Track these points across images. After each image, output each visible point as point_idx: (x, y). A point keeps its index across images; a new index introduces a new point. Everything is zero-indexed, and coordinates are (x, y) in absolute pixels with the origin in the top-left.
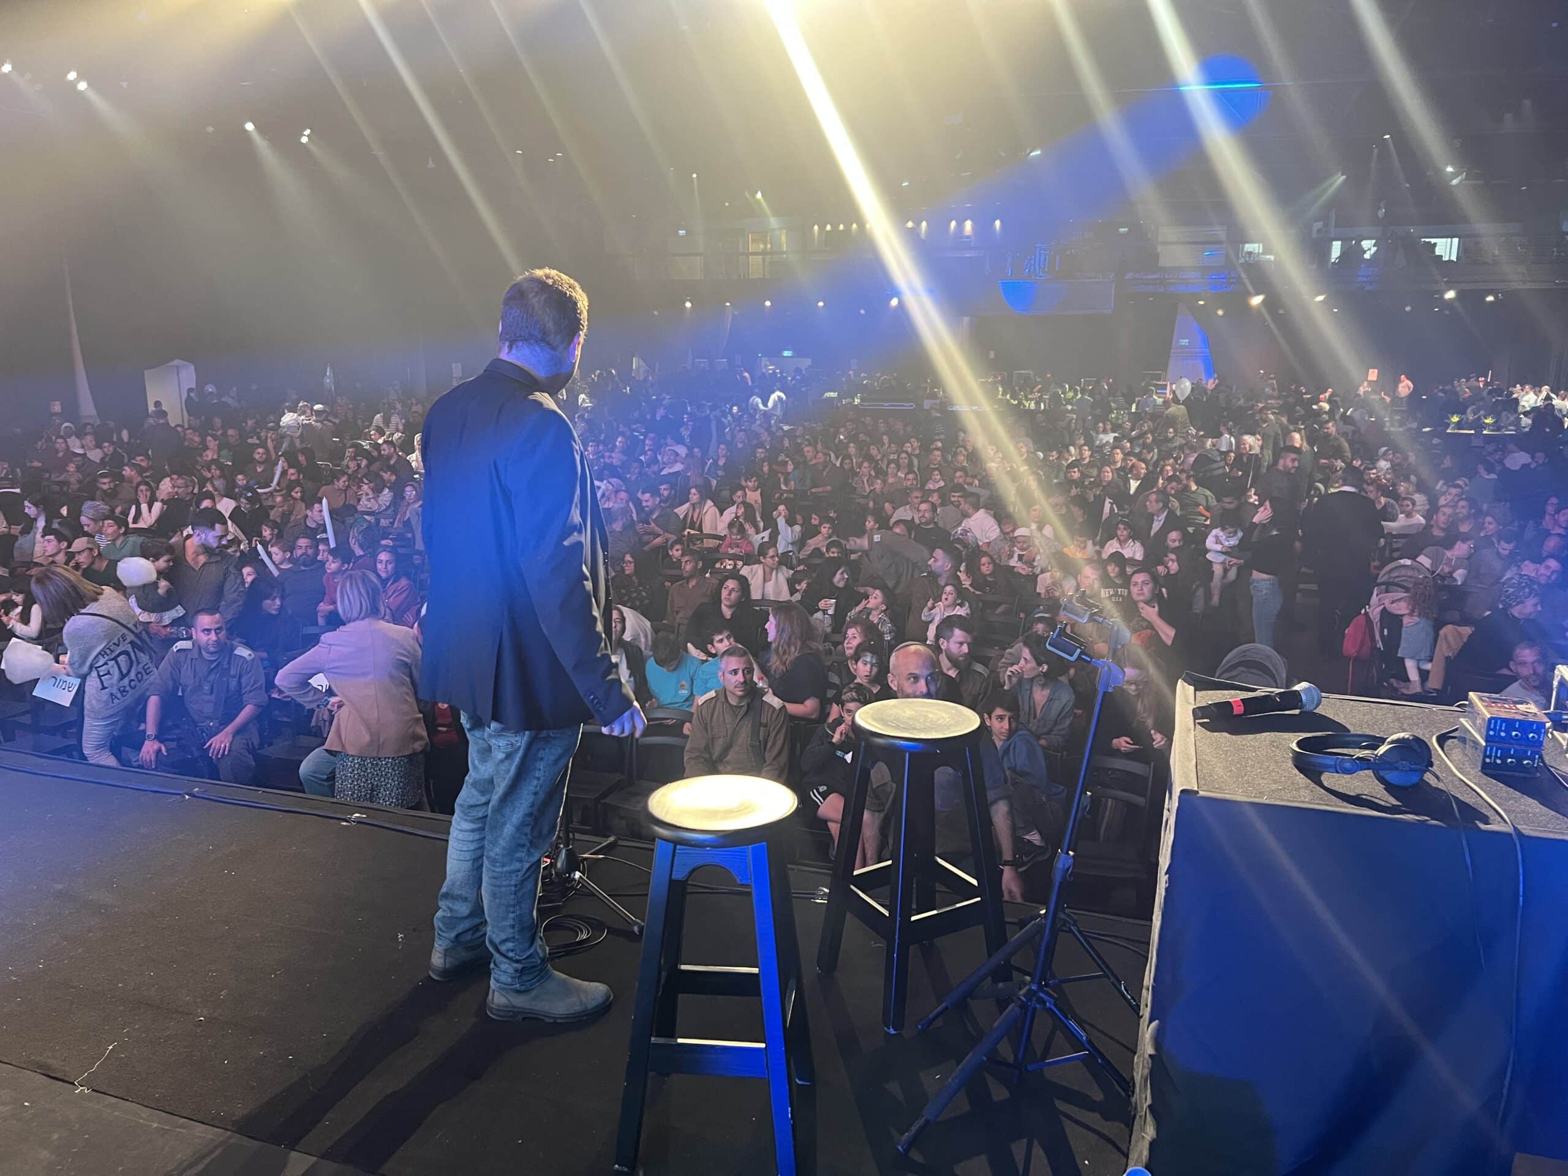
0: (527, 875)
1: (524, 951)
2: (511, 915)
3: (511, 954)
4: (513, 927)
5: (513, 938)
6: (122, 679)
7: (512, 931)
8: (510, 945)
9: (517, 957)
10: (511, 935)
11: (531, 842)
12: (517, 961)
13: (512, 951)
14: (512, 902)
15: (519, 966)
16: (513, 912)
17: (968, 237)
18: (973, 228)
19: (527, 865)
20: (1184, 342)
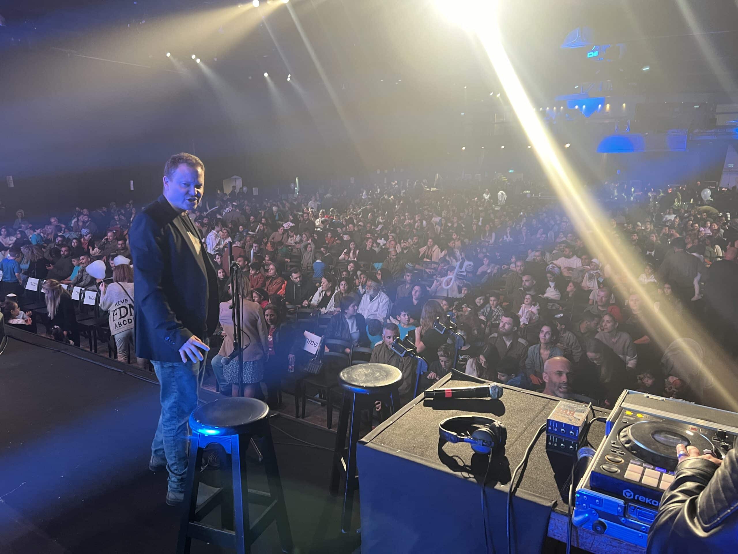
0: (179, 431)
1: (182, 470)
2: (174, 451)
3: (176, 472)
4: (175, 457)
5: (176, 463)
6: (120, 318)
7: (175, 459)
8: (175, 467)
9: (179, 473)
10: (175, 462)
11: (178, 416)
12: (179, 475)
13: (176, 470)
14: (173, 445)
15: (180, 477)
16: (174, 450)
17: (607, 113)
18: (610, 107)
19: (177, 427)
20: (731, 166)
